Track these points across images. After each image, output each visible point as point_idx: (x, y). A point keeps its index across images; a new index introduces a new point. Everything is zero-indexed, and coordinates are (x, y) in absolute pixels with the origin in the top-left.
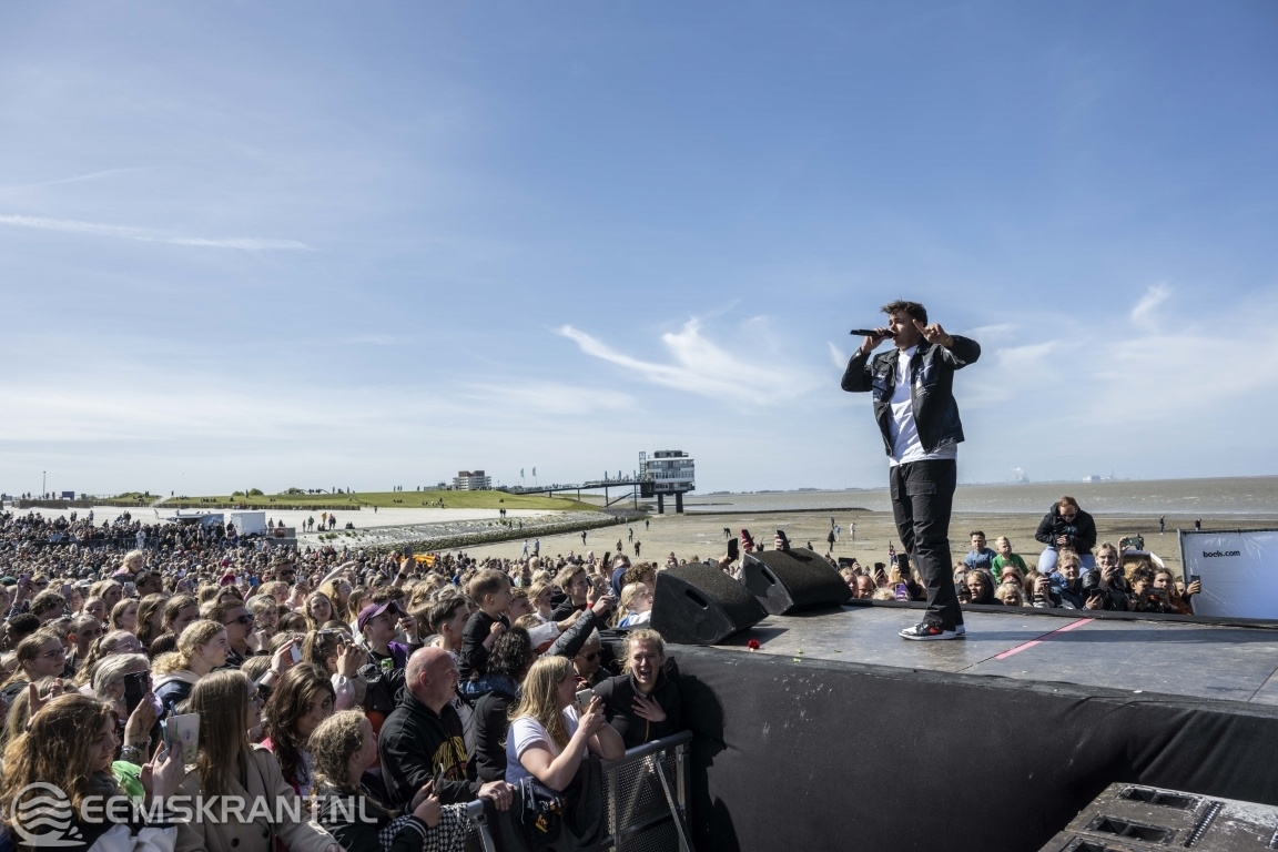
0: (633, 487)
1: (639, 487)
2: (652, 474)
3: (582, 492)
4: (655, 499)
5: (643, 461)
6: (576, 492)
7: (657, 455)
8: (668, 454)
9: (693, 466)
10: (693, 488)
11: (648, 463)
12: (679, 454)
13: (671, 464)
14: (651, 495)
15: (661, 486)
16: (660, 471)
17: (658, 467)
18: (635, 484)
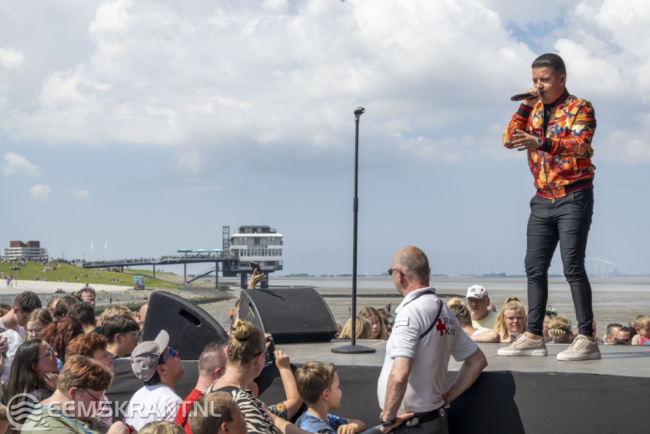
0: (214, 264)
1: (220, 264)
2: (236, 251)
3: (158, 267)
4: (237, 279)
5: (226, 236)
6: (150, 268)
7: (242, 230)
8: (254, 230)
9: (281, 243)
10: (280, 268)
11: (233, 239)
12: (266, 230)
13: (257, 240)
14: (233, 274)
15: (245, 264)
16: (245, 247)
17: (243, 243)
18: (217, 261)
